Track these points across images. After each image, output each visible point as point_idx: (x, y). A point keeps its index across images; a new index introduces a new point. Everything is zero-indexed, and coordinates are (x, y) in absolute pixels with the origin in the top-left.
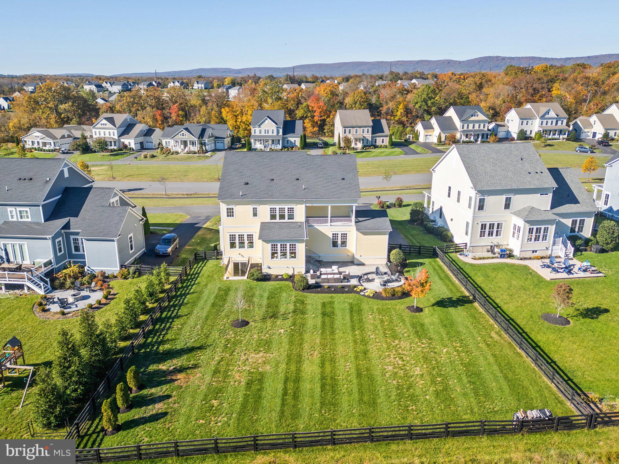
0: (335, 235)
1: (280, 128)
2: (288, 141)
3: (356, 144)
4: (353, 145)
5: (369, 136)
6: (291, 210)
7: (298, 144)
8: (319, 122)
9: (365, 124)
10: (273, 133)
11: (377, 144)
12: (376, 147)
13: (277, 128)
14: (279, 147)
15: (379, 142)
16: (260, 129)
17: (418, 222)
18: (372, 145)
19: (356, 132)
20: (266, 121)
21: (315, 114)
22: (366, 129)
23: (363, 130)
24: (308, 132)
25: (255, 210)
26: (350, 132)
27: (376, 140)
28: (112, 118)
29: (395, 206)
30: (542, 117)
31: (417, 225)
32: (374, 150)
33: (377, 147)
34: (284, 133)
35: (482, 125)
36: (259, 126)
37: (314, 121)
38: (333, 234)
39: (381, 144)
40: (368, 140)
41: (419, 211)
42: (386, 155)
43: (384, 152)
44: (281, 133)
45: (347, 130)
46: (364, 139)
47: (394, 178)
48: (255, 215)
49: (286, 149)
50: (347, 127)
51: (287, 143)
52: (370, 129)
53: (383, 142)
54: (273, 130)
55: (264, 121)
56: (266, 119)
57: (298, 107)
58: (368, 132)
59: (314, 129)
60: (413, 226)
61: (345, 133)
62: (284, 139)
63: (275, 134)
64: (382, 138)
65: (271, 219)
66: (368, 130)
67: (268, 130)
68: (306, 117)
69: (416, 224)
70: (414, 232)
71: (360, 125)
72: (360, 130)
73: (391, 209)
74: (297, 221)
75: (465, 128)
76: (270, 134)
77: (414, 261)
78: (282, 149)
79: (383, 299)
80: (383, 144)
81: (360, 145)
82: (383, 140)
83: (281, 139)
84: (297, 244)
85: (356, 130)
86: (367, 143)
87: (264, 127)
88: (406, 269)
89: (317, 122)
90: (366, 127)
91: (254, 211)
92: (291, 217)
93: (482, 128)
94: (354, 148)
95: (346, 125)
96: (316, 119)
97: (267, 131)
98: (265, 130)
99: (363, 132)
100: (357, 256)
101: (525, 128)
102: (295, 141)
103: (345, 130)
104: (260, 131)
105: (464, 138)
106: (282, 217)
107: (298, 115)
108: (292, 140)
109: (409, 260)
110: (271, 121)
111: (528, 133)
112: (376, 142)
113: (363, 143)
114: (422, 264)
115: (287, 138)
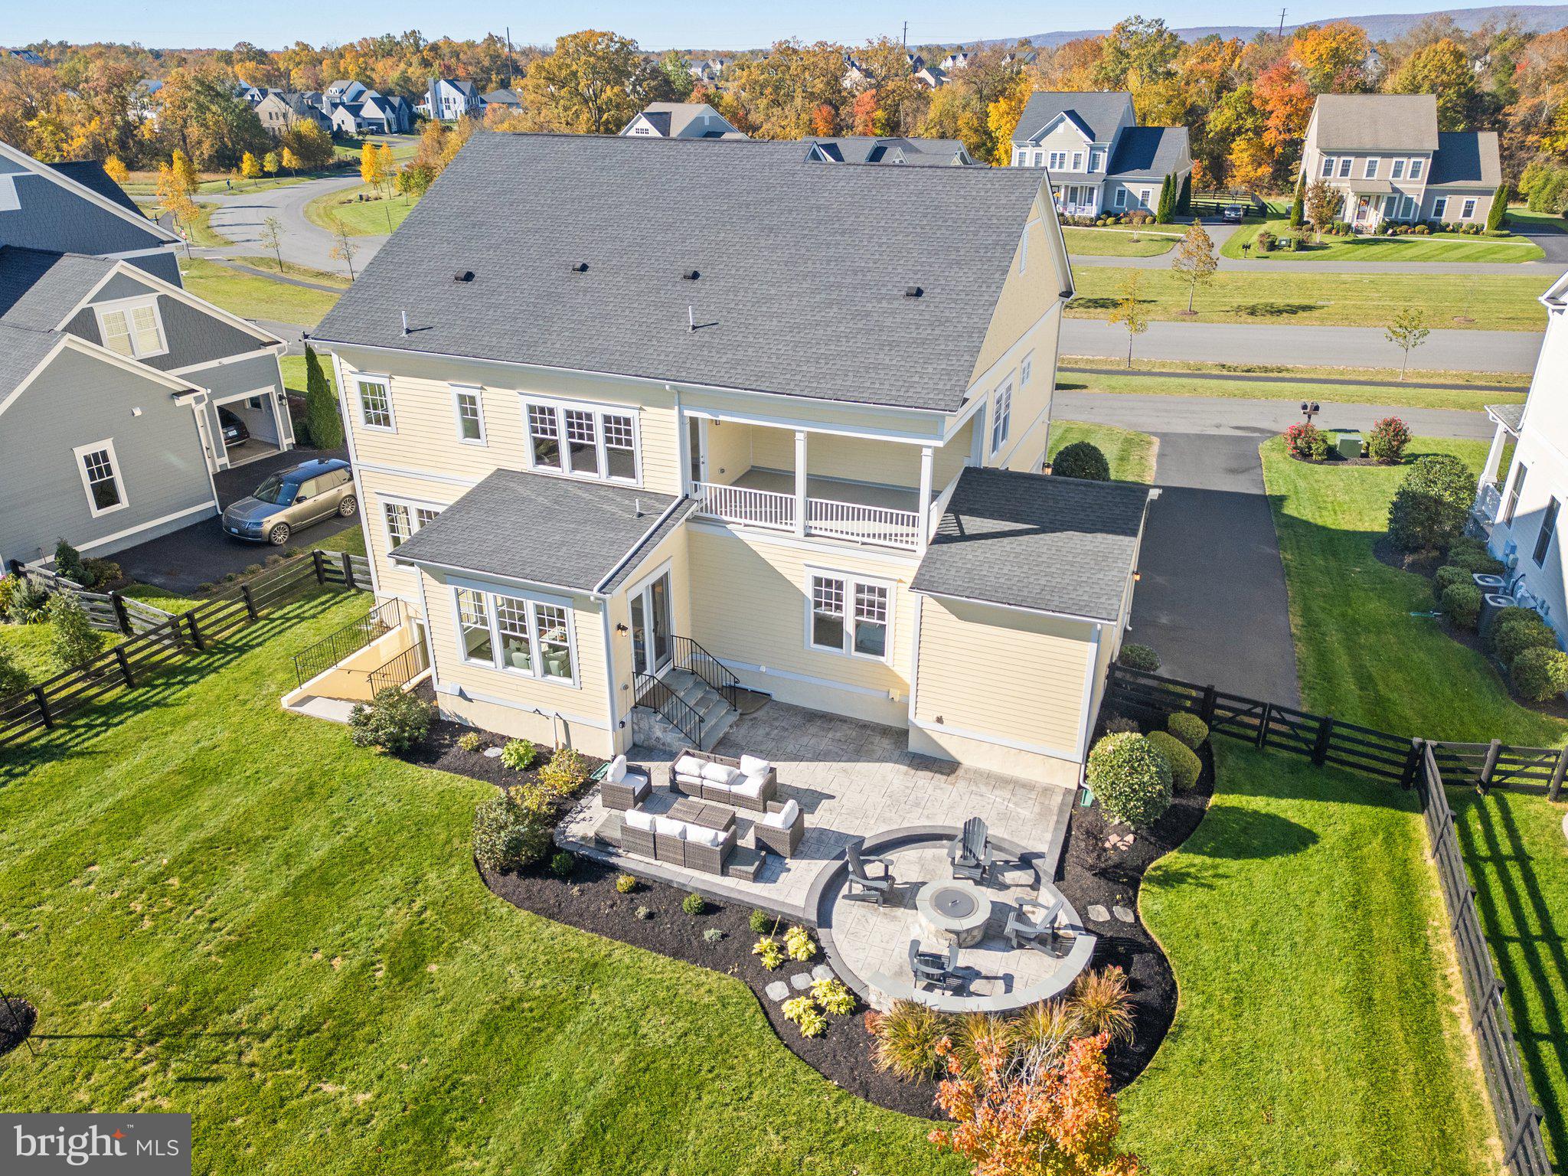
0: (828, 589)
1: (1102, 149)
2: (1121, 193)
3: (1361, 215)
4: (1349, 214)
5: (1415, 188)
6: (618, 428)
7: (1154, 205)
8: (1279, 150)
9: (1408, 144)
10: (1076, 165)
11: (1444, 219)
12: (1434, 228)
13: (1092, 149)
14: (1092, 211)
15: (1453, 211)
16: (1038, 150)
17: (1423, 555)
18: (1423, 222)
19: (1370, 172)
20: (1061, 127)
21: (1270, 123)
22: (1408, 164)
23: (1399, 165)
24: (1238, 180)
25: (468, 408)
26: (1345, 172)
27: (1441, 204)
28: (668, 114)
29: (1366, 456)
31: (1413, 567)
32: (1426, 238)
33: (1443, 229)
34: (1115, 167)
36: (1037, 142)
37: (1261, 147)
38: (818, 581)
39: (1460, 217)
40: (1409, 201)
41: (1438, 501)
42: (1467, 258)
43: (1461, 246)
44: (1102, 168)
45: (1338, 163)
46: (1394, 199)
47: (1437, 338)
48: (472, 429)
49: (1110, 220)
50: (1339, 154)
51: (1120, 202)
52: (1426, 164)
53: (1467, 213)
54: (1077, 156)
55: (1054, 126)
56: (1062, 120)
57: (1219, 98)
58: (1414, 174)
59: (1260, 171)
60: (1389, 571)
61: (1327, 172)
62: (1108, 185)
63: (1083, 168)
64: (1466, 199)
65: (539, 459)
66: (1416, 165)
67: (1062, 156)
68: (1239, 132)
69: (1408, 559)
70: (1375, 607)
71: (1386, 145)
72: (1385, 167)
73: (1342, 467)
74: (650, 487)
76: (1068, 168)
77: (1258, 803)
78: (1098, 218)
80: (1467, 221)
81: (1374, 219)
82: (1470, 205)
83: (1097, 184)
84: (569, 612)
85: (1372, 164)
86: (1406, 212)
87: (1051, 145)
88: (1173, 859)
89: (1272, 150)
90: (1409, 156)
91: (464, 411)
92: (622, 462)
94: (1348, 228)
95: (1336, 145)
96: (1269, 138)
97: (1058, 159)
98: (1054, 156)
99: (1396, 174)
100: (921, 719)
102: (1146, 194)
103: (1329, 163)
104: (1038, 156)
106: (582, 455)
107: (1212, 125)
108: (1136, 190)
109: (1232, 788)
110: (1075, 126)
112: (1439, 212)
113: (1388, 212)
114: (1297, 839)
115: (1120, 183)
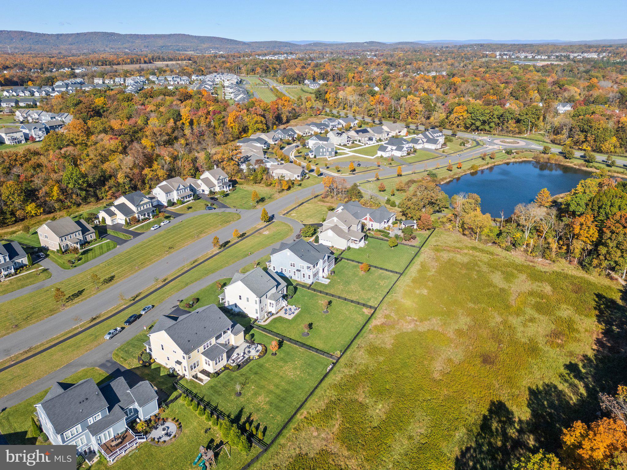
2: (15, 263)
5: (81, 237)
9: (75, 230)
12: (88, 243)
19: (71, 238)
22: (77, 233)
23: (75, 234)
26: (66, 240)
30: (177, 190)
34: (10, 258)
35: (148, 205)
46: (79, 241)
66: (79, 233)
71: (72, 232)
72: (73, 236)
75: (139, 210)
79: (262, 357)
85: (70, 236)
93: (148, 207)
95: (61, 235)
99: (76, 236)
101: (170, 198)
102: (22, 261)
105: (142, 217)
108: (19, 261)
111: (172, 200)
112: (87, 240)
